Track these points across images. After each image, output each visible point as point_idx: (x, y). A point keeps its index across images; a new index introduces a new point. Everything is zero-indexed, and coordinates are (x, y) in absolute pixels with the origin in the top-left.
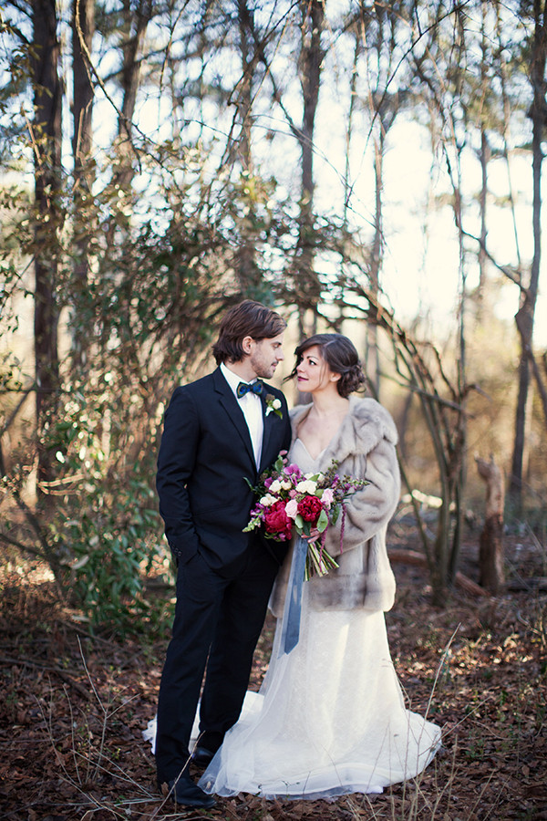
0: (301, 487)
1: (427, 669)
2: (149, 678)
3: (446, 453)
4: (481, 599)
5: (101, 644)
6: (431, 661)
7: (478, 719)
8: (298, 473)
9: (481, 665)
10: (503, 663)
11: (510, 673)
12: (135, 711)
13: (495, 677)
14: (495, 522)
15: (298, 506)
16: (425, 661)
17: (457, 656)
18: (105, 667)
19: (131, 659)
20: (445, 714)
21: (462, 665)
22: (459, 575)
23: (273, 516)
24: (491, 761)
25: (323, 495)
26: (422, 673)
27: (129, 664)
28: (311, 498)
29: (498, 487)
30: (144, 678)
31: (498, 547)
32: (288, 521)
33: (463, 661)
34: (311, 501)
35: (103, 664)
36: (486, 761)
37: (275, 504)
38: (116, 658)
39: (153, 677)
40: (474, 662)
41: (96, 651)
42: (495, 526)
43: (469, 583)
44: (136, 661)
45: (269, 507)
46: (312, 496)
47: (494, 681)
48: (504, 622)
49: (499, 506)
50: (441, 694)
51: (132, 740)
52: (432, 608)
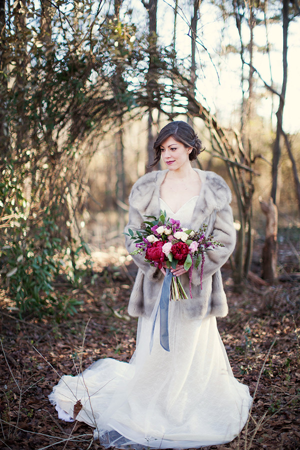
0: (178, 235)
1: (235, 339)
2: (56, 348)
3: (243, 199)
4: (263, 288)
5: (26, 325)
6: (236, 333)
7: (272, 378)
8: (178, 225)
9: (269, 335)
10: (282, 334)
11: (288, 341)
12: (46, 374)
13: (279, 344)
14: (272, 240)
15: (172, 247)
16: (233, 333)
17: (253, 329)
18: (28, 341)
19: (45, 335)
20: (250, 375)
21: (257, 335)
22: (250, 273)
23: (153, 249)
24: (285, 414)
25: (191, 245)
26: (232, 342)
27: (44, 339)
28: (182, 244)
29: (274, 218)
30: (53, 348)
31: (273, 255)
32: (162, 256)
33: (257, 333)
34: (182, 246)
35: (27, 339)
36: (282, 414)
37: (157, 242)
38: (35, 335)
39: (59, 348)
40: (264, 333)
41: (22, 330)
42: (272, 243)
43: (256, 277)
44: (48, 336)
45: (152, 243)
46: (184, 242)
47: (279, 348)
48: (280, 304)
49: (274, 230)
50: (246, 359)
51: (43, 399)
52: (234, 294)
